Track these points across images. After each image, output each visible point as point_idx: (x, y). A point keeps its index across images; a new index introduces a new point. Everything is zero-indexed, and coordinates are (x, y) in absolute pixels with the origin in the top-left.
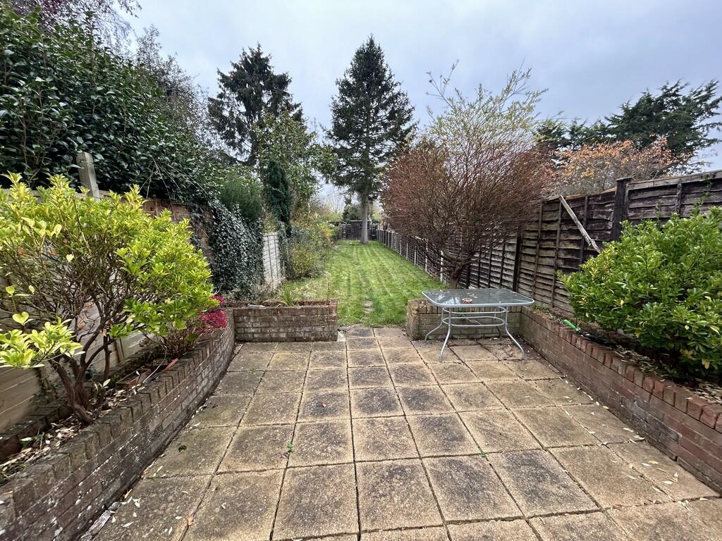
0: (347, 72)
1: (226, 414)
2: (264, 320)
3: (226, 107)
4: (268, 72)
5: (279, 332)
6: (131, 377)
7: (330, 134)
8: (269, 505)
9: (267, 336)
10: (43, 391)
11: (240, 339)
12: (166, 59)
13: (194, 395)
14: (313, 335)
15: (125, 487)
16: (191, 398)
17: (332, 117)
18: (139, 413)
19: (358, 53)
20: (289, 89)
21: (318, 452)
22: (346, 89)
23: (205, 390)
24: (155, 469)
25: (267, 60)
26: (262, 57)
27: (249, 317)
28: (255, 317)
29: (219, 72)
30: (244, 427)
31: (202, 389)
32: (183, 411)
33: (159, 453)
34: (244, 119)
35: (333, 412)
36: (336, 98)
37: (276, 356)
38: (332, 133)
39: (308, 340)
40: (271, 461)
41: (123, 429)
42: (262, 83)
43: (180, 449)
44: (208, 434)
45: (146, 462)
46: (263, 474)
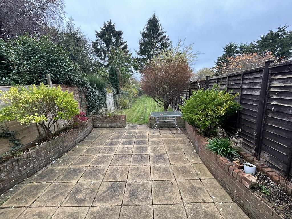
0: (145, 28)
1: (86, 144)
2: (102, 121)
3: (99, 45)
4: (114, 30)
5: (106, 125)
6: (61, 133)
7: (138, 53)
8: (91, 161)
9: (103, 126)
10: (40, 135)
11: (94, 127)
12: (76, 29)
13: (77, 139)
14: (117, 126)
15: (59, 157)
16: (76, 140)
17: (139, 47)
18: (62, 140)
19: (149, 21)
20: (122, 36)
21: (106, 153)
22: (144, 35)
23: (81, 139)
24: (66, 154)
25: (114, 25)
26: (112, 24)
27: (97, 120)
28: (99, 120)
29: (96, 31)
30: (89, 147)
31: (80, 138)
32: (74, 143)
33: (67, 151)
34: (105, 49)
35: (114, 145)
36: (140, 39)
37: (105, 131)
38: (139, 53)
39: (115, 127)
40: (94, 154)
41: (58, 143)
42: (112, 34)
43: (73, 151)
44: (80, 148)
45: (64, 152)
46: (91, 156)
